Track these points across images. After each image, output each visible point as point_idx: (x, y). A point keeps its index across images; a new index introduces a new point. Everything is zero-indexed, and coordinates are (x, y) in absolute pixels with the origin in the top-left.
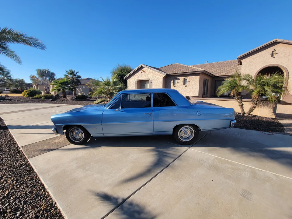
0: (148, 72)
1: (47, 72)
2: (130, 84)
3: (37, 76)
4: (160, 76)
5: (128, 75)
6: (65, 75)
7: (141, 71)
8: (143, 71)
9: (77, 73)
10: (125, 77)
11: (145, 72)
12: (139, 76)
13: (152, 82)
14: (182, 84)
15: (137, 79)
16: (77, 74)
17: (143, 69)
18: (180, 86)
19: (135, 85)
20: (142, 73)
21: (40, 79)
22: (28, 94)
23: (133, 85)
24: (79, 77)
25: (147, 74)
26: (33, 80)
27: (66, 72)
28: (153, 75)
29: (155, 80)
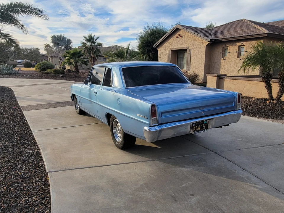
0: (186, 37)
1: (62, 39)
2: (162, 55)
3: (51, 45)
4: (203, 43)
5: (158, 42)
6: (82, 43)
7: (177, 35)
8: (179, 35)
9: (96, 39)
10: (155, 45)
11: (182, 37)
12: (173, 43)
13: (190, 53)
14: (235, 56)
15: (171, 47)
16: (97, 41)
17: (180, 33)
18: (233, 60)
19: (168, 56)
20: (177, 37)
21: (54, 49)
22: (40, 68)
23: (165, 56)
24: (100, 45)
25: (184, 40)
26: (47, 50)
27: (84, 38)
28: (192, 41)
29: (194, 49)
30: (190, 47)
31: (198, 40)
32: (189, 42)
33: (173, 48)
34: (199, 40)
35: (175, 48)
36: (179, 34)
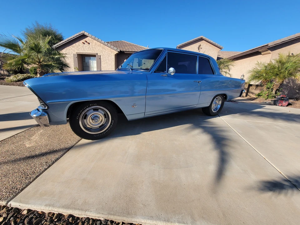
0: (93, 44)
7: (83, 41)
8: (86, 42)
10: (55, 46)
12: (79, 47)
13: (100, 59)
15: (76, 51)
19: (74, 59)
20: (84, 43)
29: (104, 56)
30: (99, 54)
31: (106, 49)
32: (97, 49)
33: (79, 52)
34: (108, 49)
35: (82, 53)
36: (85, 40)
